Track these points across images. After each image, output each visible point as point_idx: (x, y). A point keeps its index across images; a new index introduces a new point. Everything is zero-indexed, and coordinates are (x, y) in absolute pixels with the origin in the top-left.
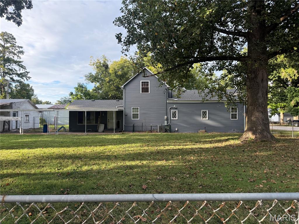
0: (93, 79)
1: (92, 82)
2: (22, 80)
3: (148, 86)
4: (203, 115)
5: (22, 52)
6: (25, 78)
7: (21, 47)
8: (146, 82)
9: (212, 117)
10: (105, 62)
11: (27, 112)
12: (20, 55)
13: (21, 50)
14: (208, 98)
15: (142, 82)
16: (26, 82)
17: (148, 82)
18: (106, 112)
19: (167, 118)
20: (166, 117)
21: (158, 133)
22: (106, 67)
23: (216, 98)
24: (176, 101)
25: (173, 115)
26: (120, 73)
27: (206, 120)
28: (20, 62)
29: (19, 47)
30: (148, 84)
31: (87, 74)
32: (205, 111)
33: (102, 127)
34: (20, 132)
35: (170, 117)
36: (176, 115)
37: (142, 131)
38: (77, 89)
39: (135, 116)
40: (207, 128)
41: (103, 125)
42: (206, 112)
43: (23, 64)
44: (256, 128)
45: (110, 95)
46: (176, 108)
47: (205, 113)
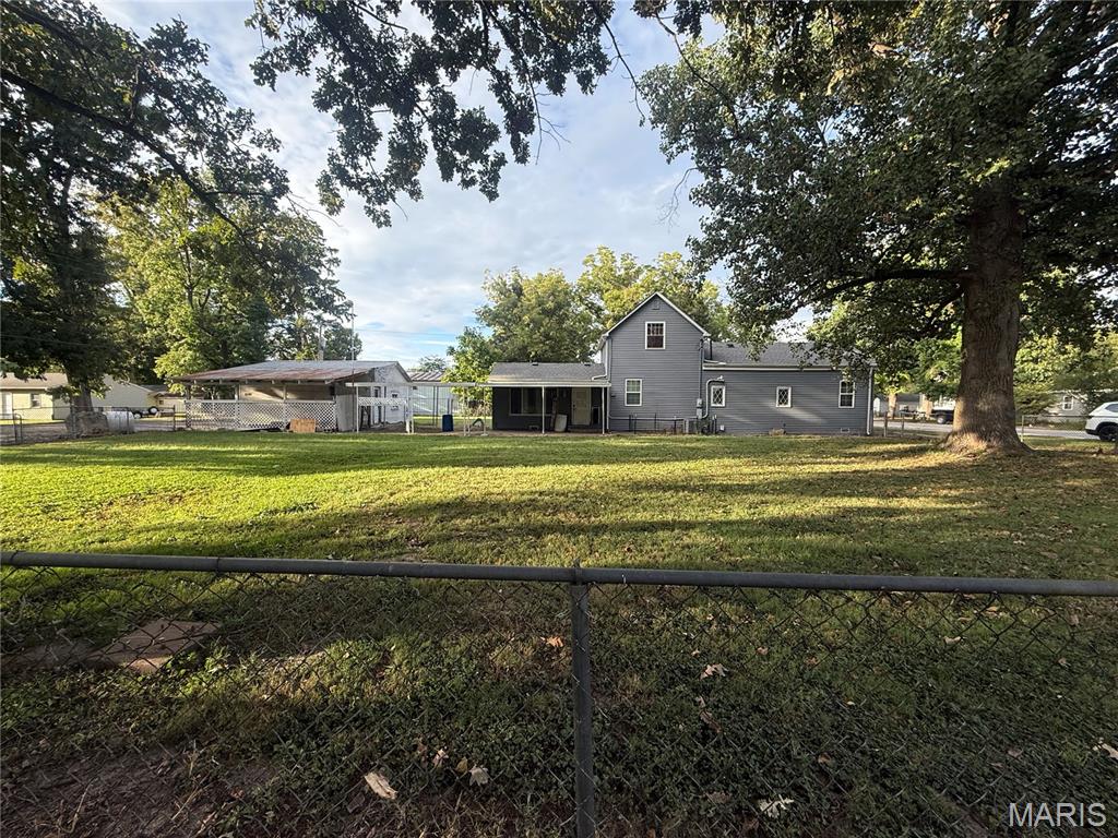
0: (491, 317)
1: (489, 325)
2: (339, 321)
3: (661, 333)
4: (780, 397)
5: (336, 261)
6: (343, 317)
7: (336, 250)
8: (657, 325)
9: (800, 400)
10: (516, 281)
11: (396, 389)
12: (332, 268)
13: (335, 256)
14: (812, 360)
15: (649, 325)
16: (346, 325)
17: (662, 325)
18: (569, 390)
19: (703, 403)
20: (699, 401)
21: (686, 436)
22: (519, 291)
23: (827, 362)
24: (724, 366)
25: (715, 396)
26: (550, 305)
27: (787, 408)
28: (333, 282)
29: (331, 250)
30: (662, 330)
31: (480, 308)
32: (784, 388)
33: (562, 422)
34: (408, 429)
35: (709, 402)
36: (720, 396)
37: (656, 432)
38: (463, 339)
39: (633, 398)
40: (791, 426)
41: (565, 417)
42: (786, 390)
43: (337, 286)
44: (987, 427)
45: (533, 353)
46: (722, 383)
47: (783, 394)
